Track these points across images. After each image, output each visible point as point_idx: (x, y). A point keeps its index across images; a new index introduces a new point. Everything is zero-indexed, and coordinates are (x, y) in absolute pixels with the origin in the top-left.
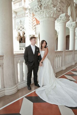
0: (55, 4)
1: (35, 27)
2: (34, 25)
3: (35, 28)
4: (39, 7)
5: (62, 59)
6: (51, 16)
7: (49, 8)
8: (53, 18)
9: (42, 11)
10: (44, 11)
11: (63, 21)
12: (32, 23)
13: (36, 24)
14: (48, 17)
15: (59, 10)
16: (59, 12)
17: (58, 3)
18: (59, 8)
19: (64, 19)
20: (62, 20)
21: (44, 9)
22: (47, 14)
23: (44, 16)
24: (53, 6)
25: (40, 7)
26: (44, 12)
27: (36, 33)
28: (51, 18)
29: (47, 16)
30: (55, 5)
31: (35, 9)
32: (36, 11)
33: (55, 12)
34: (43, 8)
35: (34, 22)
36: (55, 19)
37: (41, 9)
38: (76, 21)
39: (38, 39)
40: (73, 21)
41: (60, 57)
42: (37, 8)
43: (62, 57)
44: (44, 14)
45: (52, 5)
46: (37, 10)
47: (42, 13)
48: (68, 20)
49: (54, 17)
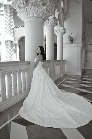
0: (44, 1)
1: (13, 30)
2: (12, 28)
3: (14, 32)
4: (24, 2)
5: (50, 69)
6: (39, 16)
7: (37, 6)
8: (41, 19)
9: (29, 8)
10: (31, 8)
11: (51, 25)
12: (9, 25)
13: (14, 27)
14: (37, 17)
15: (49, 10)
16: (48, 13)
17: (48, 1)
18: (49, 7)
19: (52, 23)
20: (49, 23)
21: (32, 6)
22: (34, 13)
23: (31, 15)
24: (43, 4)
25: (26, 3)
26: (31, 10)
27: (14, 39)
28: (39, 19)
29: (35, 15)
30: (45, 3)
31: (19, 4)
32: (20, 8)
33: (45, 12)
34: (30, 4)
35: (11, 24)
36: (44, 20)
37: (27, 5)
38: (63, 26)
39: (17, 46)
40: (61, 27)
41: (48, 68)
42: (22, 4)
43: (50, 67)
44: (31, 12)
45: (41, 3)
46: (22, 6)
47: (29, 10)
48: (57, 24)
49: (43, 17)
